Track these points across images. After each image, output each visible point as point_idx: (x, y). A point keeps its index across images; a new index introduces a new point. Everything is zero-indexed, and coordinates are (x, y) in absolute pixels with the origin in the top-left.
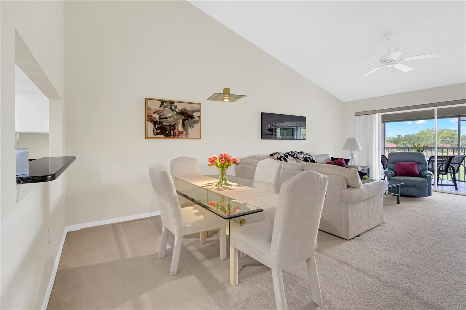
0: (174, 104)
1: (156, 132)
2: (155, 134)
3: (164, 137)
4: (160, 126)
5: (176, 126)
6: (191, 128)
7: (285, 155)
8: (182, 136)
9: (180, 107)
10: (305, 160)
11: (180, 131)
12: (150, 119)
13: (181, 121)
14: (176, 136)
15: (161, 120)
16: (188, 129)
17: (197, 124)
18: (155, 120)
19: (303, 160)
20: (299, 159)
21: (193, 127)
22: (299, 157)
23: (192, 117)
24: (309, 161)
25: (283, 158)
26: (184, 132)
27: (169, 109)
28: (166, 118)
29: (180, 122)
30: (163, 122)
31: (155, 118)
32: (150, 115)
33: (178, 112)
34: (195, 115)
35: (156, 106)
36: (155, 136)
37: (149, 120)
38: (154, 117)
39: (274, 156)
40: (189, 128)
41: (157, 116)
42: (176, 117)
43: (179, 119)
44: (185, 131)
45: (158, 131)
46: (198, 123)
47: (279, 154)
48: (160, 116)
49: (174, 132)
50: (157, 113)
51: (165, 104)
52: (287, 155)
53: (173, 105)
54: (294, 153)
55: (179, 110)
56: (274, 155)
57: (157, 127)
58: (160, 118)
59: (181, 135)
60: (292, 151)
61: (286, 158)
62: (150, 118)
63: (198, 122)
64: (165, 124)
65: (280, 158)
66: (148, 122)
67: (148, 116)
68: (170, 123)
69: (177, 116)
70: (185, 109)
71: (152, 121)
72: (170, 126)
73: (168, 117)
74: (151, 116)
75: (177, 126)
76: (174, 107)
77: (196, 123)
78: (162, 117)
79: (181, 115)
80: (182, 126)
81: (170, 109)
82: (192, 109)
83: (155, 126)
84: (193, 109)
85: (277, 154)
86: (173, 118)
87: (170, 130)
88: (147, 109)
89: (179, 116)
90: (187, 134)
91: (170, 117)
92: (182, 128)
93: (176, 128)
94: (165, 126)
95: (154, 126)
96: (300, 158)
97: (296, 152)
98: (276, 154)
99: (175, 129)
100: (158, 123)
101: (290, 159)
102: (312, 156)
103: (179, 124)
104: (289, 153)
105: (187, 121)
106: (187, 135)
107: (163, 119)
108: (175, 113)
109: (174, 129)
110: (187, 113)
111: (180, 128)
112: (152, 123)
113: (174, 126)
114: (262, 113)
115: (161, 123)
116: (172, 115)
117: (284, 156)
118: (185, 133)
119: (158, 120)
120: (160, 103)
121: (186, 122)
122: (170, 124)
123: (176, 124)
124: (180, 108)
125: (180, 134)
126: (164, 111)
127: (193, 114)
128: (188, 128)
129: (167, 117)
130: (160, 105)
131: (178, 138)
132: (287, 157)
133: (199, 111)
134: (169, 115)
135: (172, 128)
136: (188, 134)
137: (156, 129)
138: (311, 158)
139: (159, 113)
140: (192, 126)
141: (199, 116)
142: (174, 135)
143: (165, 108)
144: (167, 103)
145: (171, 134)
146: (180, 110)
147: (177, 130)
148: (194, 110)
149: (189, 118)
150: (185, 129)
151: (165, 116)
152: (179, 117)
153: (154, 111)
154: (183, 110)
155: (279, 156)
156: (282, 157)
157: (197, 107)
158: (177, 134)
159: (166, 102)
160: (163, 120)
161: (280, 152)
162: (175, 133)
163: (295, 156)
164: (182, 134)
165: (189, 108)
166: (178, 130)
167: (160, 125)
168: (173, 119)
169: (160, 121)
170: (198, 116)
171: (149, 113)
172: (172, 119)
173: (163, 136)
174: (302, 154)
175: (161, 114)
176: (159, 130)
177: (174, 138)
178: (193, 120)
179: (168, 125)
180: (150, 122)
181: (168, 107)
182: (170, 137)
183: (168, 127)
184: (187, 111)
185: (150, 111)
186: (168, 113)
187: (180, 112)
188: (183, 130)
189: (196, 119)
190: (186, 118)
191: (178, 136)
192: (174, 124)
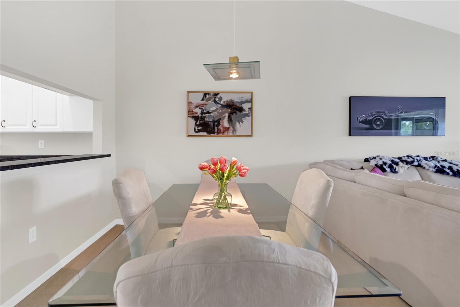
0: (219, 95)
1: (198, 129)
2: (197, 131)
3: (207, 134)
5: (220, 121)
6: (239, 123)
7: (392, 161)
8: (228, 133)
9: (226, 98)
10: (440, 171)
11: (226, 127)
12: (191, 114)
13: (227, 115)
14: (220, 133)
15: (203, 115)
16: (236, 125)
17: (247, 118)
18: (197, 116)
19: (434, 170)
20: (424, 168)
21: (242, 122)
22: (425, 166)
23: (241, 110)
24: (448, 174)
25: (387, 165)
26: (231, 128)
27: (212, 101)
28: (209, 113)
29: (225, 116)
30: (206, 117)
31: (197, 114)
32: (191, 110)
33: (224, 104)
34: (246, 106)
35: (197, 99)
36: (197, 134)
37: (190, 116)
38: (195, 112)
39: (370, 162)
40: (237, 123)
41: (198, 111)
42: (221, 111)
43: (225, 113)
44: (232, 127)
45: (200, 128)
46: (249, 116)
47: (381, 159)
48: (203, 110)
49: (218, 128)
50: (198, 108)
51: (207, 96)
52: (397, 160)
53: (217, 96)
54: (413, 159)
55: (224, 102)
56: (371, 159)
57: (198, 123)
58: (202, 113)
59: (226, 132)
60: (409, 154)
61: (395, 166)
62: (191, 113)
63: (249, 115)
64: (207, 119)
65: (382, 165)
66: (189, 118)
67: (189, 111)
68: (213, 118)
69: (222, 110)
70: (232, 101)
71: (193, 117)
72: (214, 122)
73: (211, 111)
74: (192, 111)
75: (222, 121)
76: (218, 98)
77: (246, 117)
78: (204, 112)
79: (227, 108)
80: (228, 121)
81: (214, 102)
82: (241, 100)
83: (197, 122)
84: (242, 99)
85: (378, 159)
86: (217, 112)
87: (213, 126)
88: (189, 103)
89: (224, 109)
90: (234, 130)
91: (213, 111)
92: (228, 123)
93: (220, 124)
94: (207, 122)
95: (195, 122)
96: (427, 167)
97: (418, 156)
98: (375, 158)
99: (220, 125)
100: (200, 119)
101: (402, 168)
102: (457, 165)
103: (224, 119)
104: (403, 159)
105: (234, 114)
106: (235, 132)
107: (205, 113)
108: (220, 106)
109: (218, 126)
110: (235, 105)
111: (225, 123)
112: (193, 118)
113: (219, 121)
114: (350, 98)
115: (203, 118)
116: (216, 109)
117: (391, 163)
118: (232, 130)
119: (200, 115)
120: (202, 95)
121: (233, 116)
122: (214, 119)
123: (220, 119)
124: (226, 100)
125: (226, 131)
126: (206, 104)
127: (242, 106)
128: (236, 123)
129: (210, 111)
130: (202, 98)
131: (223, 135)
132: (397, 164)
133: (250, 101)
134: (212, 109)
135: (216, 123)
136: (236, 131)
137: (197, 125)
138: (455, 168)
139: (201, 107)
140: (240, 121)
141: (251, 108)
142: (219, 132)
143: (207, 101)
144: (210, 95)
145: (215, 131)
146: (225, 102)
147: (222, 126)
148: (243, 100)
149: (237, 110)
150: (231, 124)
151: (208, 110)
152: (224, 110)
155: (380, 163)
156: (385, 164)
157: (248, 97)
158: (222, 131)
159: (208, 94)
160: (206, 115)
161: (383, 157)
162: (219, 129)
163: (416, 163)
164: (228, 130)
165: (236, 98)
166: (223, 126)
167: (202, 121)
168: (217, 114)
169: (202, 116)
170: (249, 108)
171: (190, 108)
172: (215, 113)
173: (205, 133)
174: (433, 159)
175: (203, 108)
176: (200, 126)
177: (218, 135)
178: (242, 113)
179: (211, 120)
180: (192, 118)
181: (211, 100)
182: (214, 134)
183: (211, 123)
184: (234, 103)
185: (192, 106)
186: (212, 107)
187: (225, 104)
188: (229, 125)
189: (246, 112)
190: (233, 111)
191: (223, 133)
192: (218, 120)
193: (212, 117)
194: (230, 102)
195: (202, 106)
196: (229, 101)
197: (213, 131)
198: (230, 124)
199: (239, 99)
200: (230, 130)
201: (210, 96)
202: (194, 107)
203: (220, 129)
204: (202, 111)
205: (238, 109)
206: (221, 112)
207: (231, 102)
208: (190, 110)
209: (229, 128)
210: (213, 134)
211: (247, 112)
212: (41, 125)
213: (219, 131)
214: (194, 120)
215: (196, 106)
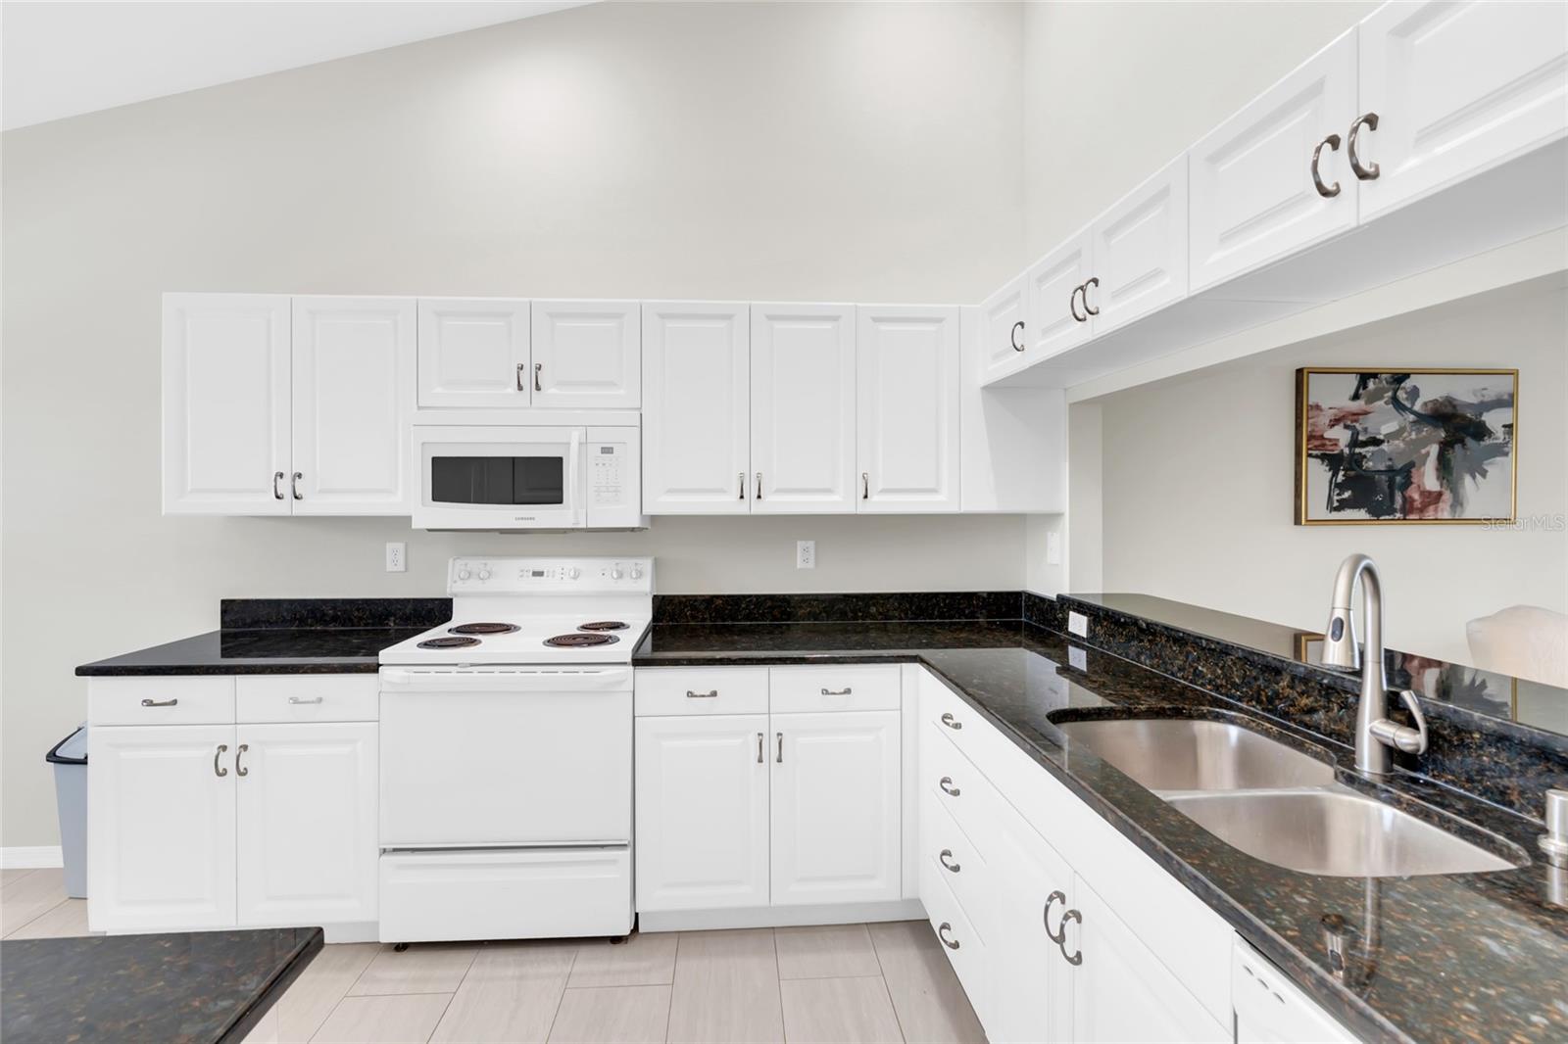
0: (1407, 381)
1: (1339, 497)
2: (1336, 504)
3: (1368, 517)
4: (1352, 473)
5: (1413, 470)
6: (1474, 477)
8: (1436, 510)
9: (1431, 391)
11: (1430, 493)
12: (1316, 448)
13: (1434, 450)
14: (1411, 511)
15: (1357, 450)
16: (1463, 483)
17: (1498, 459)
18: (1336, 452)
21: (1484, 474)
23: (1480, 431)
26: (1447, 496)
27: (1386, 403)
28: (1376, 442)
29: (1428, 454)
30: (1365, 457)
31: (1336, 445)
32: (1318, 434)
33: (1423, 412)
34: (1494, 420)
35: (1339, 396)
36: (1336, 515)
37: (1314, 453)
38: (1330, 440)
40: (1468, 479)
41: (1341, 436)
42: (1413, 436)
43: (1426, 442)
44: (1451, 491)
45: (1346, 495)
46: (1506, 454)
48: (1355, 434)
49: (1404, 497)
50: (1342, 425)
51: (1371, 385)
53: (1403, 385)
55: (1425, 404)
57: (1340, 478)
58: (1354, 443)
59: (1432, 508)
62: (1317, 443)
63: (1506, 449)
64: (1371, 464)
66: (1307, 460)
67: (1311, 437)
68: (1390, 459)
69: (1419, 431)
70: (1450, 401)
71: (1323, 457)
72: (1390, 474)
73: (1382, 437)
74: (1322, 437)
75: (1418, 470)
76: (1406, 393)
77: (1494, 457)
78: (1361, 438)
79: (1436, 427)
80: (1437, 470)
81: (1391, 406)
82: (1482, 398)
83: (1335, 475)
84: (1483, 396)
86: (1403, 440)
87: (1389, 487)
88: (1311, 410)
89: (1426, 430)
90: (1457, 503)
91: (1391, 436)
92: (1438, 478)
93: (1413, 480)
94: (1369, 474)
95: (1331, 473)
99: (1412, 483)
100: (1345, 464)
103: (1424, 464)
105: (1458, 447)
106: (1459, 509)
107: (1364, 444)
108: (1412, 417)
109: (1404, 487)
110: (1460, 416)
111: (1429, 478)
112: (1323, 461)
113: (1407, 471)
115: (1355, 460)
116: (1397, 428)
118: (1451, 500)
119: (1347, 451)
120: (1353, 382)
121: (1457, 454)
122: (1390, 463)
123: (1412, 465)
124: (1434, 398)
125: (1429, 504)
126: (1366, 413)
127: (1483, 418)
128: (1462, 479)
129: (1378, 437)
130: (1352, 392)
131: (1421, 519)
133: (1508, 402)
134: (1385, 430)
135: (1398, 479)
136: (1462, 505)
137: (1337, 485)
139: (1349, 423)
140: (1478, 470)
141: (1510, 426)
142: (1408, 509)
143: (1372, 402)
144: (1381, 382)
145: (1395, 506)
146: (1430, 406)
147: (1419, 486)
148: (1486, 399)
149: (1468, 435)
150: (1448, 481)
151: (1372, 433)
152: (1424, 433)
153: (1333, 418)
154: (1441, 403)
157: (1498, 387)
158: (1417, 504)
159: (1375, 376)
160: (1367, 449)
162: (1408, 499)
164: (1438, 502)
165: (1464, 392)
166: (1422, 489)
167: (1353, 470)
168: (1402, 445)
169: (1352, 454)
170: (1504, 426)
171: (1314, 425)
172: (1397, 442)
173: (1362, 514)
175: (1357, 425)
176: (1347, 489)
177: (1405, 519)
178: (1481, 443)
179: (1382, 467)
180: (1319, 461)
181: (1382, 398)
182: (1391, 517)
183: (1383, 477)
184: (1458, 408)
185: (1321, 418)
186: (1385, 422)
187: (1429, 412)
188: (1441, 486)
189: (1496, 439)
190: (1454, 435)
191: (1422, 510)
192: (1405, 466)
193: (1387, 457)
194: (1446, 406)
195: (1356, 417)
196: (1440, 400)
197: (1389, 504)
198: (1445, 481)
199: (1475, 393)
200: (1443, 501)
201: (1381, 386)
202: (1327, 422)
203: (1410, 497)
204: (1353, 434)
205: (1472, 430)
206: (1415, 440)
207: (1447, 403)
208: (1314, 434)
209: (1440, 494)
210: (1387, 517)
211: (1501, 441)
212: (884, 491)
213: (1407, 506)
214: (1327, 468)
215: (1335, 420)
